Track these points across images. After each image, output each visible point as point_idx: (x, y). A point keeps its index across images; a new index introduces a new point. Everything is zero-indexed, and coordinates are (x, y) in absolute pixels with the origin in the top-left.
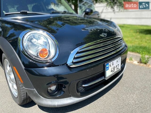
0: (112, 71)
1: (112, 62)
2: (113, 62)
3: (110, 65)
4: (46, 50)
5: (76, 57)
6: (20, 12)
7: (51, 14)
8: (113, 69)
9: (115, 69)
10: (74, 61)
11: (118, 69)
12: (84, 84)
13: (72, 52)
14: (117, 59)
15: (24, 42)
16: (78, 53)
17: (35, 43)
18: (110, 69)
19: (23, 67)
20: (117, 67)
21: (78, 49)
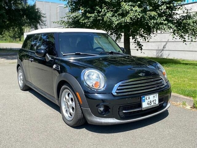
0: (149, 104)
1: (148, 96)
2: (150, 96)
3: (146, 99)
4: (98, 83)
5: (118, 88)
6: (74, 54)
7: (99, 55)
8: (149, 103)
9: (152, 103)
10: (117, 92)
11: (155, 103)
12: (124, 110)
13: (116, 85)
14: (154, 95)
15: (85, 77)
16: (120, 86)
17: (91, 78)
18: (146, 101)
19: (84, 93)
20: (154, 102)
21: (120, 84)
